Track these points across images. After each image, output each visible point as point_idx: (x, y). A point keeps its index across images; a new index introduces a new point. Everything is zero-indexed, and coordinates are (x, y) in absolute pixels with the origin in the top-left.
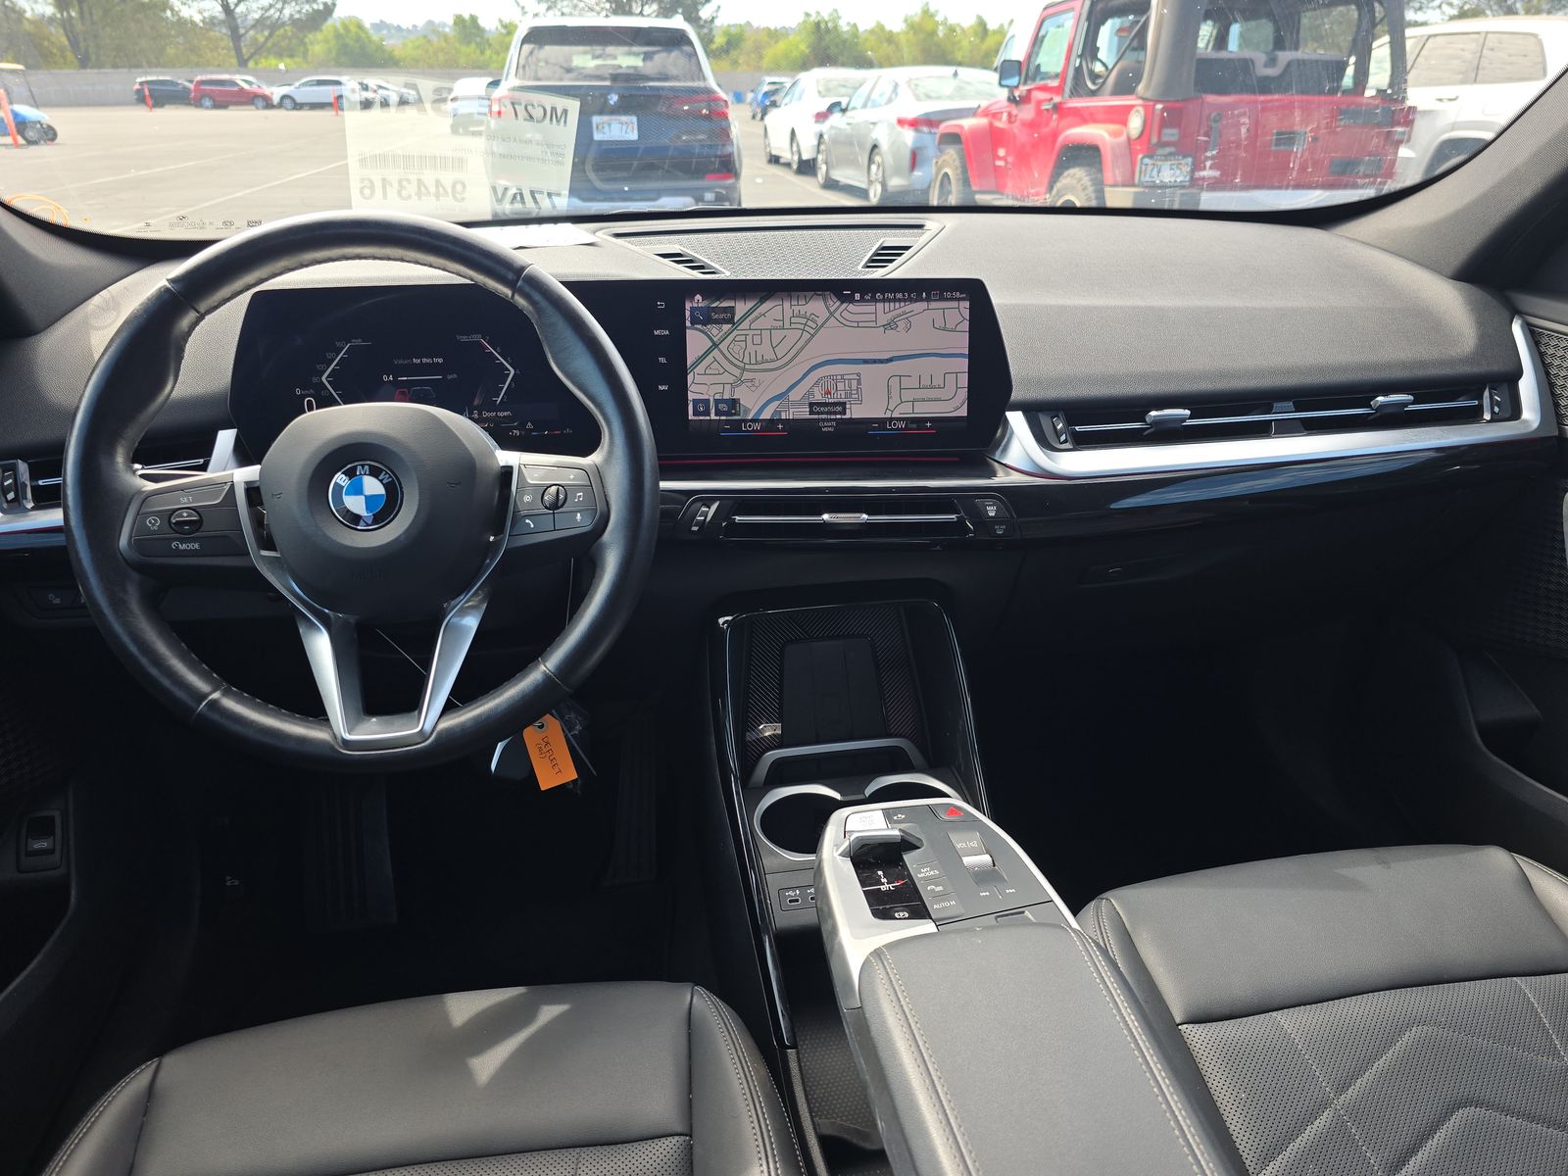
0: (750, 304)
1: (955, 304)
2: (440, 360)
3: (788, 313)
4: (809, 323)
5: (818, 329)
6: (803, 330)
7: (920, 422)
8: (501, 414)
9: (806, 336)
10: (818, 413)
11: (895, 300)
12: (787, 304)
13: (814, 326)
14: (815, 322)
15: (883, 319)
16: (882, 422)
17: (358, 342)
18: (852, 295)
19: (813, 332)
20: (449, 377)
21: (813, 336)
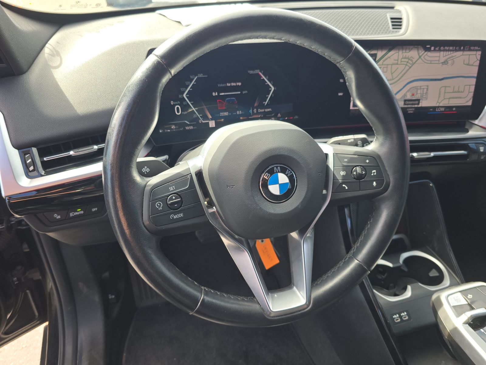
0: (384, 52)
1: (474, 53)
2: (240, 84)
3: (401, 57)
4: (410, 61)
5: (413, 64)
6: (406, 65)
7: (450, 108)
8: (266, 110)
9: (407, 68)
10: (408, 104)
11: (449, 50)
12: (401, 52)
13: (411, 63)
14: (412, 61)
15: (442, 60)
16: (434, 108)
17: (201, 75)
18: (430, 48)
19: (410, 65)
20: (244, 92)
21: (410, 68)
